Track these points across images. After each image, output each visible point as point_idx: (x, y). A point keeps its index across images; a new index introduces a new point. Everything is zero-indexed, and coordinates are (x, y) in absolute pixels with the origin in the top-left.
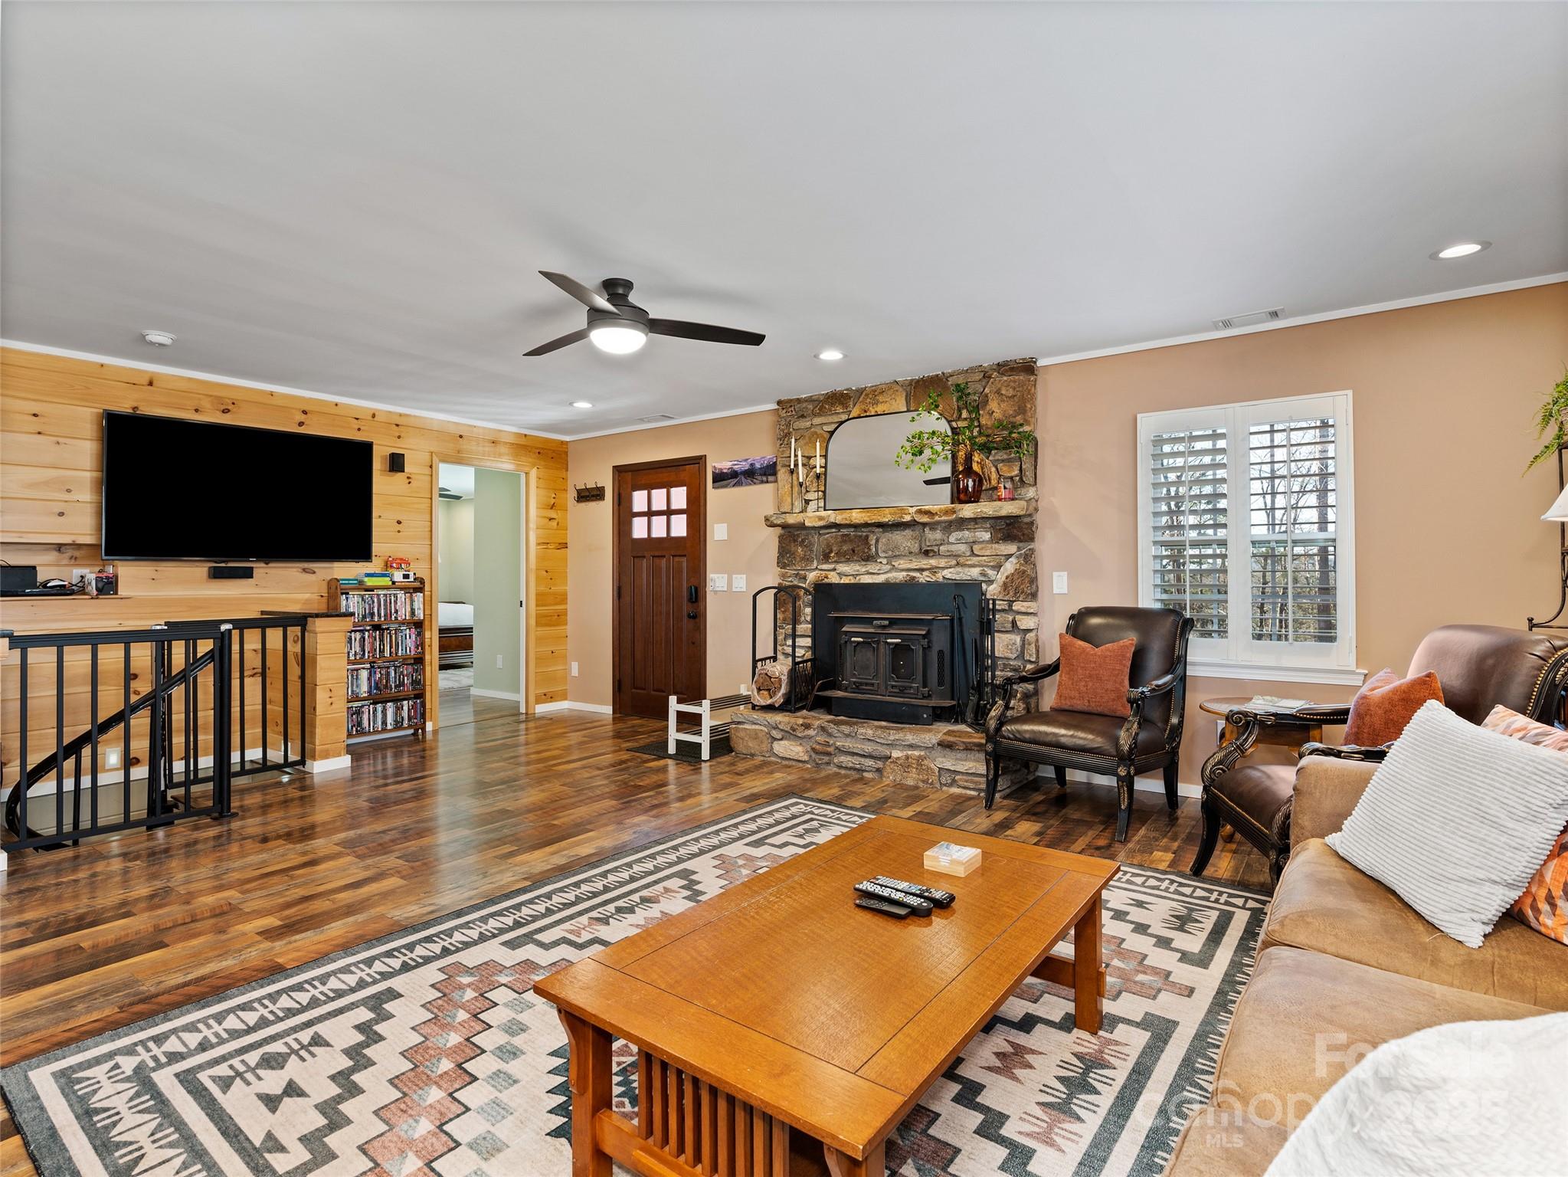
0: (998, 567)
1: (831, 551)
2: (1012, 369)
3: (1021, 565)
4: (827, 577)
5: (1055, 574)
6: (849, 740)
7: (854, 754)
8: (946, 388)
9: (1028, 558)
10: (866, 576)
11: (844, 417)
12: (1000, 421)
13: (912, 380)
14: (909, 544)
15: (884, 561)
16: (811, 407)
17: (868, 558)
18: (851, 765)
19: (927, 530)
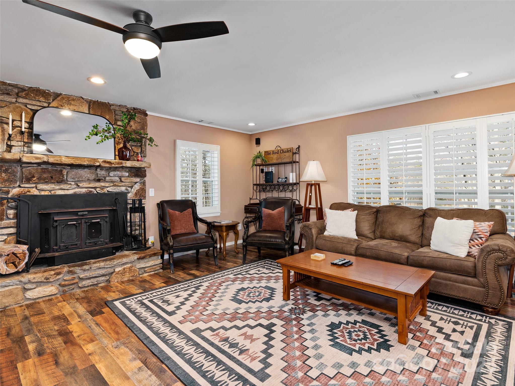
0: (132, 187)
1: (34, 177)
2: (139, 112)
3: (142, 186)
4: (29, 192)
5: (150, 189)
6: (86, 272)
7: (89, 278)
8: (110, 110)
9: (144, 183)
10: (60, 191)
11: (46, 105)
12: (134, 130)
13: (91, 100)
14: (89, 176)
15: (73, 183)
16: (16, 91)
17: (61, 181)
18: (91, 284)
19: (98, 170)
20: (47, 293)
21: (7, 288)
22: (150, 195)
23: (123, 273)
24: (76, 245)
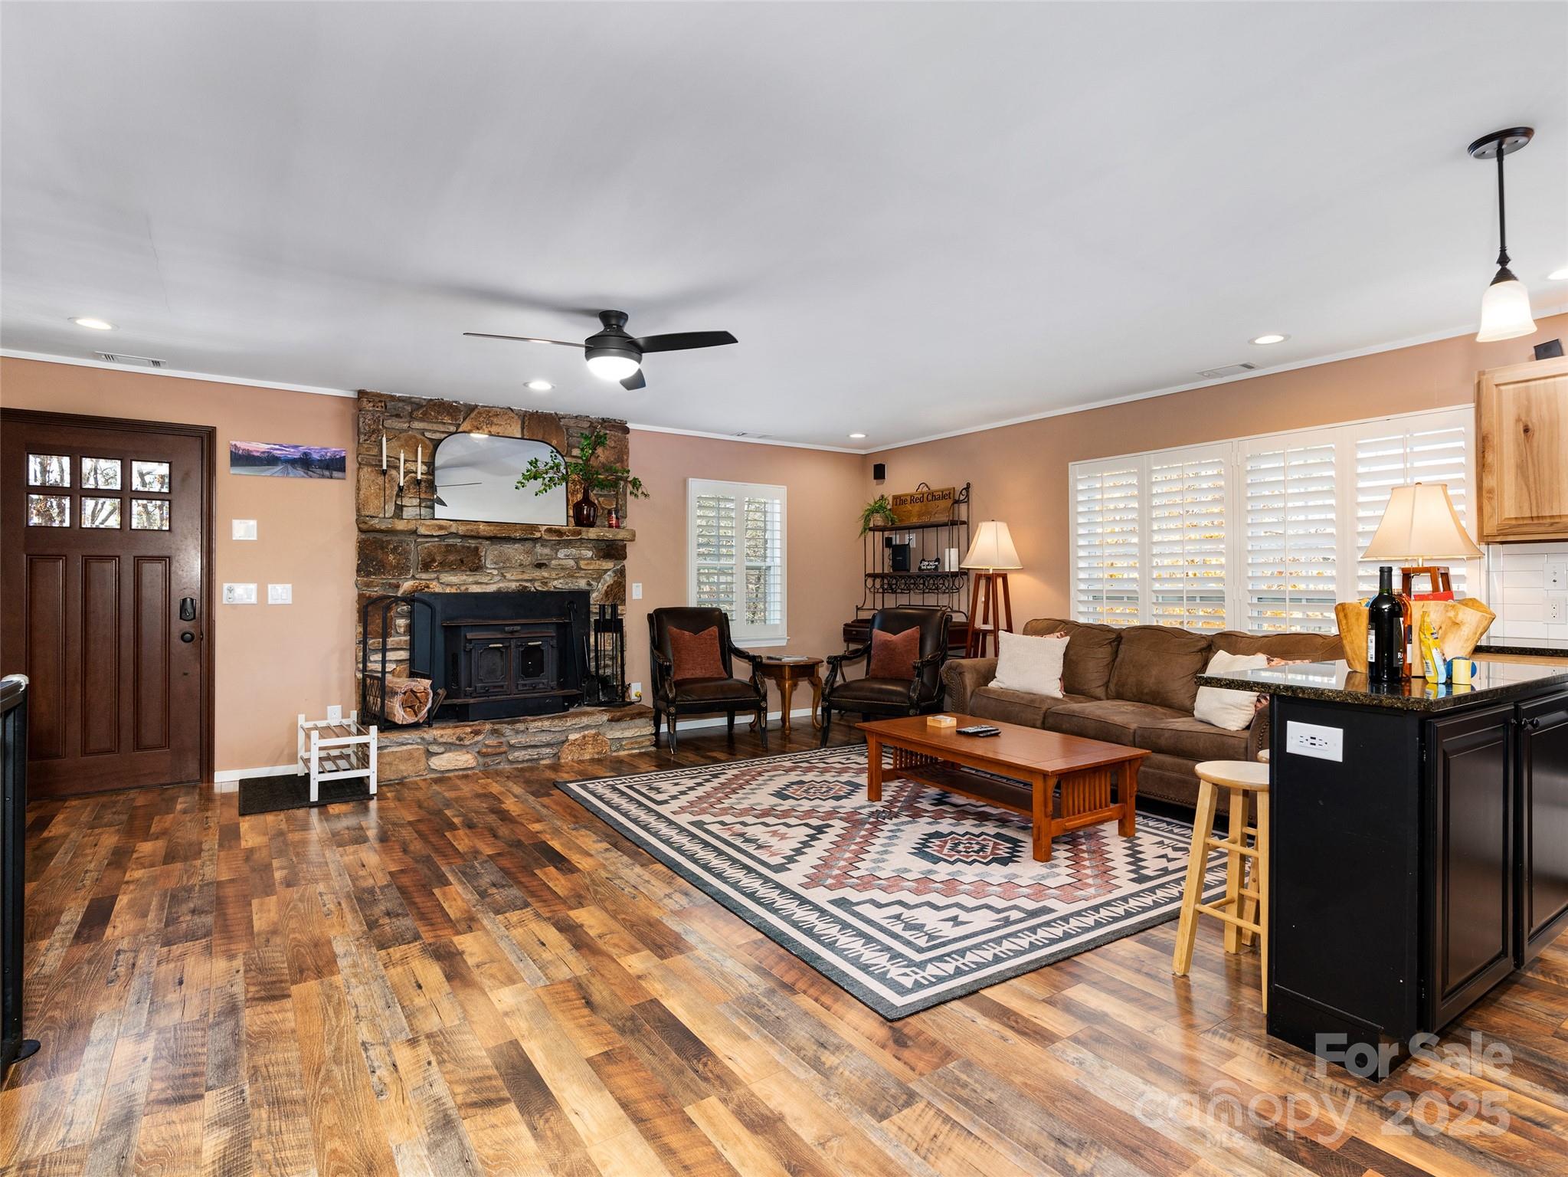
0: (598, 579)
1: (434, 560)
2: (613, 426)
3: (618, 578)
4: (428, 587)
5: (634, 585)
6: (519, 736)
7: (526, 748)
8: (558, 428)
9: (621, 573)
10: (474, 586)
11: (452, 429)
12: (603, 464)
13: (526, 412)
14: (522, 558)
15: (495, 572)
16: (409, 408)
17: (477, 568)
18: (528, 757)
19: (538, 546)
20: (461, 765)
21: (405, 748)
22: (635, 597)
23: (582, 744)
24: (502, 686)
